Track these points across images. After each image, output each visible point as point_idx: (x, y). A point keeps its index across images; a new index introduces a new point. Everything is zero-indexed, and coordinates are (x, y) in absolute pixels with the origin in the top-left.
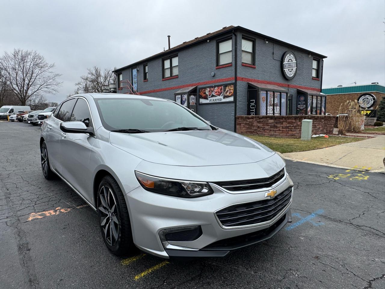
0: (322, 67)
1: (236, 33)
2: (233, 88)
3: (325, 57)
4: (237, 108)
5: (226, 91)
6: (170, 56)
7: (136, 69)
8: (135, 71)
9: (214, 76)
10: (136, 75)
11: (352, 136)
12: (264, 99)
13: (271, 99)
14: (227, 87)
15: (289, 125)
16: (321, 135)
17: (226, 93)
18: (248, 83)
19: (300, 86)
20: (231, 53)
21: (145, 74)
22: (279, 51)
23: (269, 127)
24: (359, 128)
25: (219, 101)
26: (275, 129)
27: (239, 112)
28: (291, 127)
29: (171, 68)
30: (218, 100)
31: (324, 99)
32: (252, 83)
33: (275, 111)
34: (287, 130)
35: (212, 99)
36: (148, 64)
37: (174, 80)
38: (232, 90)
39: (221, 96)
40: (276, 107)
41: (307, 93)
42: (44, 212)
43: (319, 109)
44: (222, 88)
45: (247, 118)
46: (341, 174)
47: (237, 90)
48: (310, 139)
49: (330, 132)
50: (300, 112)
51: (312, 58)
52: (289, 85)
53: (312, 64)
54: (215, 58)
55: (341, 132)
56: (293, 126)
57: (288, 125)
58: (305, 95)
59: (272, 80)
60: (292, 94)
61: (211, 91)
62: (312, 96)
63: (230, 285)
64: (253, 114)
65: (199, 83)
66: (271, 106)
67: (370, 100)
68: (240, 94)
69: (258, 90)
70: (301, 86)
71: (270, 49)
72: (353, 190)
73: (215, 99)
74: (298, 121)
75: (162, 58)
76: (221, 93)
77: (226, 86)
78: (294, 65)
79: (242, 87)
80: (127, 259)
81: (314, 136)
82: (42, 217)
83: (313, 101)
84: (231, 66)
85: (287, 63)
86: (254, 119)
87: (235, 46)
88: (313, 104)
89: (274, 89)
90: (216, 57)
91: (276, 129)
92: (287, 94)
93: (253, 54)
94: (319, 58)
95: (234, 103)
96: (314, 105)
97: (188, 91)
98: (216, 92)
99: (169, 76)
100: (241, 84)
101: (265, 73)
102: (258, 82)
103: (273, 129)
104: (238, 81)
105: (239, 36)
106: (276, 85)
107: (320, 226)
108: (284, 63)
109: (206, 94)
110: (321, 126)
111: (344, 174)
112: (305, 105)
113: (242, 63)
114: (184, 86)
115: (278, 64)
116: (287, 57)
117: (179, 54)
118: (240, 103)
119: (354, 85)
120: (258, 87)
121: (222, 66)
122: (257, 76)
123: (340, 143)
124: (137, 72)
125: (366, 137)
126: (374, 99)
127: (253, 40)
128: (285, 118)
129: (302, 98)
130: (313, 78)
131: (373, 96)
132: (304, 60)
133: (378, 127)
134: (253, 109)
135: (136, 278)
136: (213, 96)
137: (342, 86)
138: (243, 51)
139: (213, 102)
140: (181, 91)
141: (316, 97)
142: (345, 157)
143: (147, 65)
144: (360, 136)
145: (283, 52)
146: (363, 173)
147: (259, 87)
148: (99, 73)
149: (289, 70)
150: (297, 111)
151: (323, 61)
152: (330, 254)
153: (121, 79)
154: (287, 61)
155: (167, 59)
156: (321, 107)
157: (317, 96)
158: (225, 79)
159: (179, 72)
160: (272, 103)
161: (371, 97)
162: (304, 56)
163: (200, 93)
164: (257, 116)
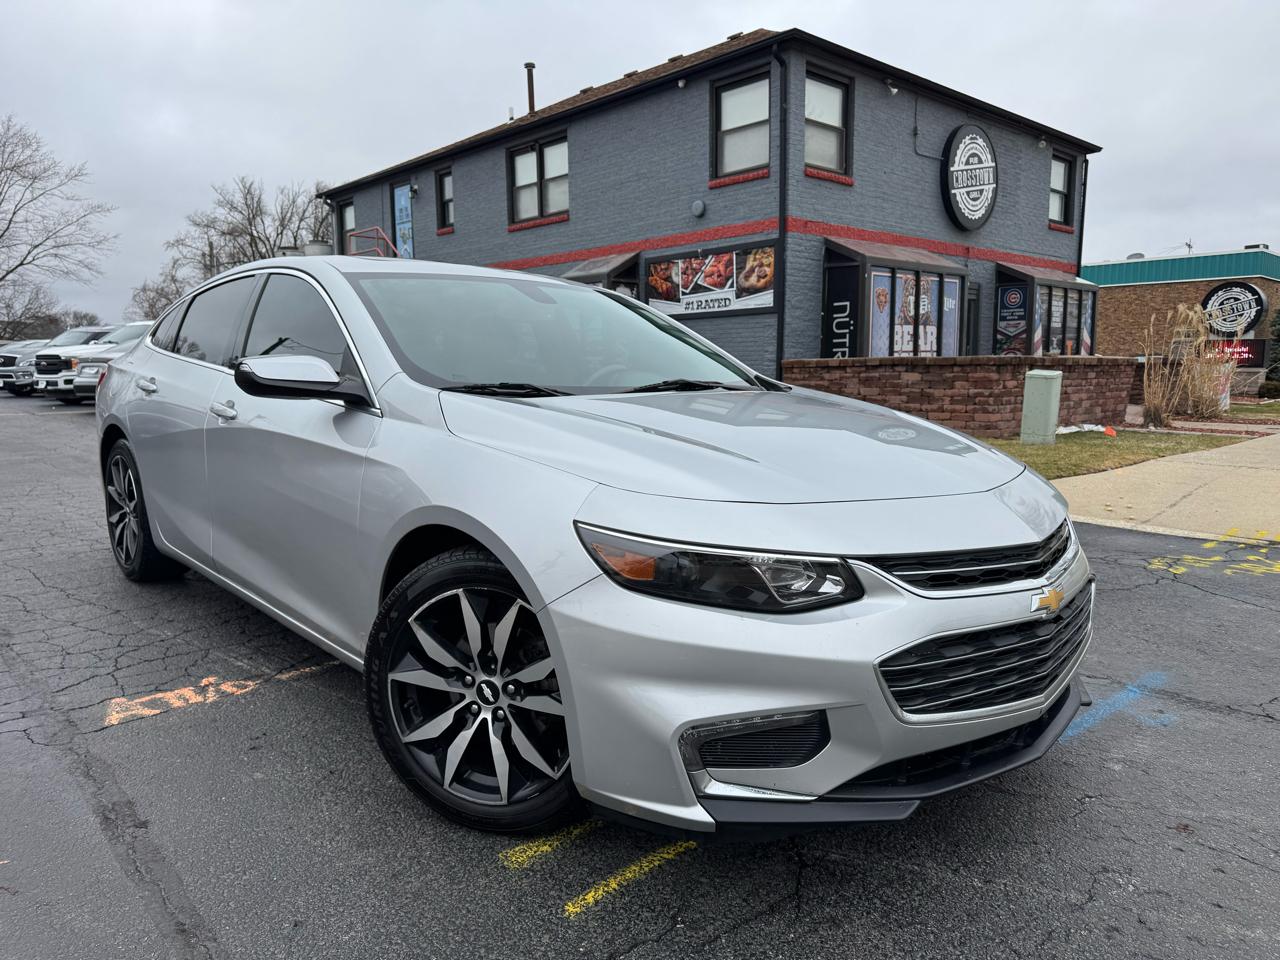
0: (1085, 184)
1: (784, 57)
2: (772, 260)
3: (1096, 149)
4: (787, 331)
5: (748, 267)
6: (536, 141)
7: (408, 187)
8: (403, 196)
9: (702, 216)
10: (406, 208)
11: (1193, 430)
12: (882, 298)
13: (905, 300)
14: (751, 257)
15: (976, 391)
16: (1087, 427)
17: (747, 277)
18: (827, 242)
19: (1006, 254)
20: (765, 131)
21: (443, 206)
22: (934, 125)
23: (904, 398)
24: (1215, 403)
25: (719, 307)
26: (924, 407)
27: (794, 347)
28: (982, 399)
29: (542, 183)
30: (716, 305)
31: (1088, 302)
32: (841, 241)
33: (921, 342)
34: (970, 407)
35: (695, 300)
36: (453, 169)
37: (554, 229)
38: (769, 266)
39: (726, 289)
40: (925, 328)
41: (1032, 278)
42: (160, 695)
43: (1071, 335)
44: (731, 260)
45: (823, 368)
46: (1190, 557)
47: (788, 265)
48: (1051, 439)
49: (1114, 418)
50: (1005, 347)
51: (1050, 152)
52: (968, 249)
53: (1050, 173)
54: (707, 149)
55: (1153, 417)
56: (990, 396)
57: (972, 391)
58: (1024, 283)
59: (909, 228)
60: (981, 281)
61: (689, 272)
62: (1050, 288)
63: (910, 924)
64: (844, 354)
65: (647, 240)
66: (907, 323)
67: (1247, 306)
68: (797, 282)
69: (864, 265)
70: (1009, 251)
71: (904, 116)
72: (1245, 606)
73: (707, 301)
74: (1008, 376)
75: (509, 145)
76: (728, 280)
77: (745, 251)
78: (988, 176)
79: (803, 255)
80: (517, 849)
81: (1063, 430)
82: (158, 711)
83: (1053, 309)
84: (766, 177)
85: (963, 167)
86: (848, 370)
87: (781, 104)
88: (1054, 319)
89: (919, 264)
90: (711, 143)
91: (929, 407)
92: (963, 278)
93: (845, 134)
94: (1074, 153)
95: (776, 315)
96: (1056, 323)
97: (605, 269)
98: (710, 276)
99: (535, 213)
100: (800, 245)
101: (885, 205)
102: (861, 235)
103: (918, 406)
104: (790, 234)
105: (797, 65)
106: (924, 248)
107: (1165, 726)
108: (952, 169)
109: (672, 282)
110: (1084, 396)
111: (1198, 555)
112: (1023, 323)
113: (807, 165)
114: (589, 251)
115: (931, 172)
116: (962, 146)
117: (572, 133)
118: (798, 313)
119: (1183, 253)
120: (863, 256)
121: (732, 178)
122: (857, 213)
123: (1159, 454)
124: (412, 198)
125: (1240, 433)
126: (1259, 301)
127: (846, 81)
128: (960, 366)
129: (1015, 297)
130: (1052, 226)
131: (1254, 292)
132: (1019, 158)
133: (1272, 401)
134: (843, 336)
135: (571, 909)
136: (698, 289)
137: (1142, 256)
138: (809, 122)
139: (700, 311)
140: (579, 270)
141: (1061, 293)
142: (1190, 499)
143: (449, 174)
144: (1222, 432)
145: (951, 129)
146: (1263, 551)
147: (867, 254)
148: (259, 202)
149: (968, 193)
150: (996, 341)
151: (1086, 161)
152: (1224, 814)
153: (350, 221)
154: (964, 160)
155: (524, 151)
156: (1079, 330)
157: (1066, 291)
158: (743, 227)
159: (572, 199)
160: (912, 313)
161: (1249, 295)
162: (1022, 142)
163: (650, 278)
164: (859, 361)
